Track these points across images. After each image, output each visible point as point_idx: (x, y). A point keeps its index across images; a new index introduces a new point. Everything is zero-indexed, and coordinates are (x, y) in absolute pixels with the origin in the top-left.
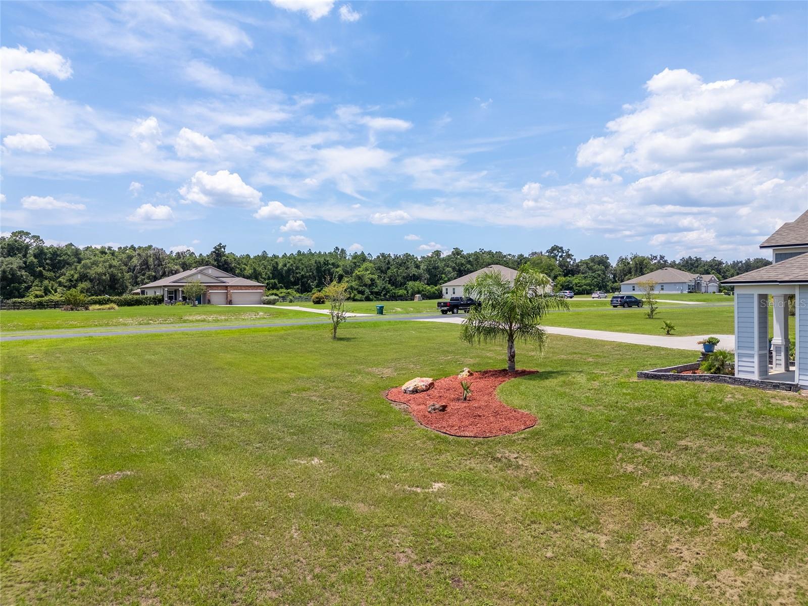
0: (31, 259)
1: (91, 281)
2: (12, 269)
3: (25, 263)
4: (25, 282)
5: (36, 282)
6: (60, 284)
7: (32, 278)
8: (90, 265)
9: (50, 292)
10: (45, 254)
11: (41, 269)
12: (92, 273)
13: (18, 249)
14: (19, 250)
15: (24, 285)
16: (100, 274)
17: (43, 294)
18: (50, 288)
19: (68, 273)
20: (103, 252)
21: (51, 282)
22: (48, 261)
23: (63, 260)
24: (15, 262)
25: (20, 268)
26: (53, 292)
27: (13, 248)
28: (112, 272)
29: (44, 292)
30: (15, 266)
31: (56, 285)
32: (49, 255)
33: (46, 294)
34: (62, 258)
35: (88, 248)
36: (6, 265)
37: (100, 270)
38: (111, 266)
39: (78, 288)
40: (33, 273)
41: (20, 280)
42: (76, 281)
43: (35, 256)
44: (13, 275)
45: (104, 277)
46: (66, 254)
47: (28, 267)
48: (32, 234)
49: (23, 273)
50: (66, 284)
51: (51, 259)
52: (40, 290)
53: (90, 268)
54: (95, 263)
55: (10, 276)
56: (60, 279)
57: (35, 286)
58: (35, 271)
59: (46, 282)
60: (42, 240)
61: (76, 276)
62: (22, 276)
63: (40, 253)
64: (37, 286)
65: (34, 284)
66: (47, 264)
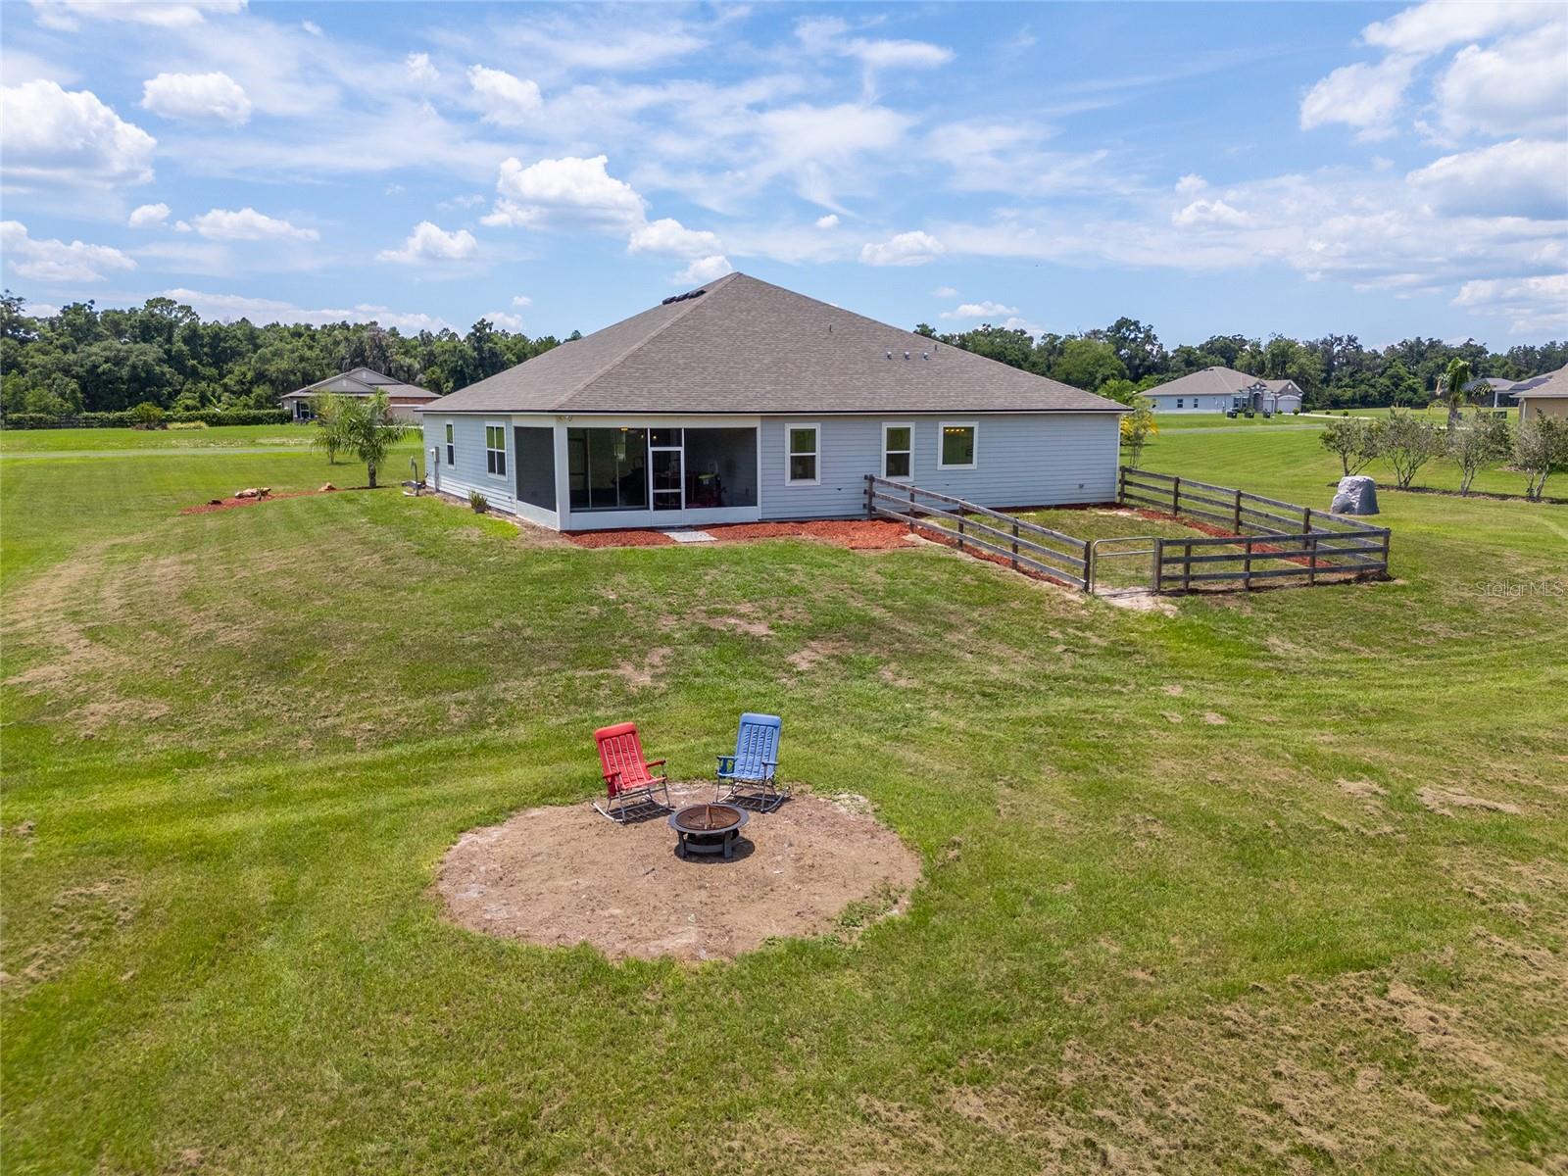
0: (179, 345)
1: (272, 382)
2: (145, 362)
3: (168, 352)
4: (170, 384)
5: (188, 386)
6: (226, 388)
7: (182, 377)
8: (269, 356)
9: (210, 401)
10: (202, 337)
11: (195, 362)
12: (272, 369)
13: (156, 329)
14: (159, 330)
15: (167, 390)
16: (285, 373)
17: (199, 405)
18: (209, 394)
19: (238, 370)
20: (297, 334)
21: (212, 384)
22: (205, 349)
23: (230, 348)
24: (151, 352)
25: (160, 361)
26: (214, 401)
27: (148, 327)
28: (304, 368)
29: (200, 401)
30: (150, 358)
31: (219, 390)
32: (206, 340)
33: (203, 405)
34: (227, 345)
35: (273, 325)
36: (137, 356)
37: (284, 365)
38: (302, 359)
39: (252, 395)
40: (181, 368)
41: (159, 381)
42: (251, 383)
43: (186, 341)
44: (148, 372)
45: (292, 378)
46: (235, 337)
47: (172, 359)
48: (179, 304)
49: (166, 369)
50: (235, 388)
51: (211, 346)
52: (194, 398)
53: (269, 361)
54: (277, 354)
55: (143, 375)
56: (226, 380)
57: (187, 391)
58: (186, 367)
59: (203, 384)
60: (194, 314)
61: (250, 375)
62: (163, 374)
63: (193, 336)
64: (189, 390)
65: (185, 387)
66: (206, 354)
